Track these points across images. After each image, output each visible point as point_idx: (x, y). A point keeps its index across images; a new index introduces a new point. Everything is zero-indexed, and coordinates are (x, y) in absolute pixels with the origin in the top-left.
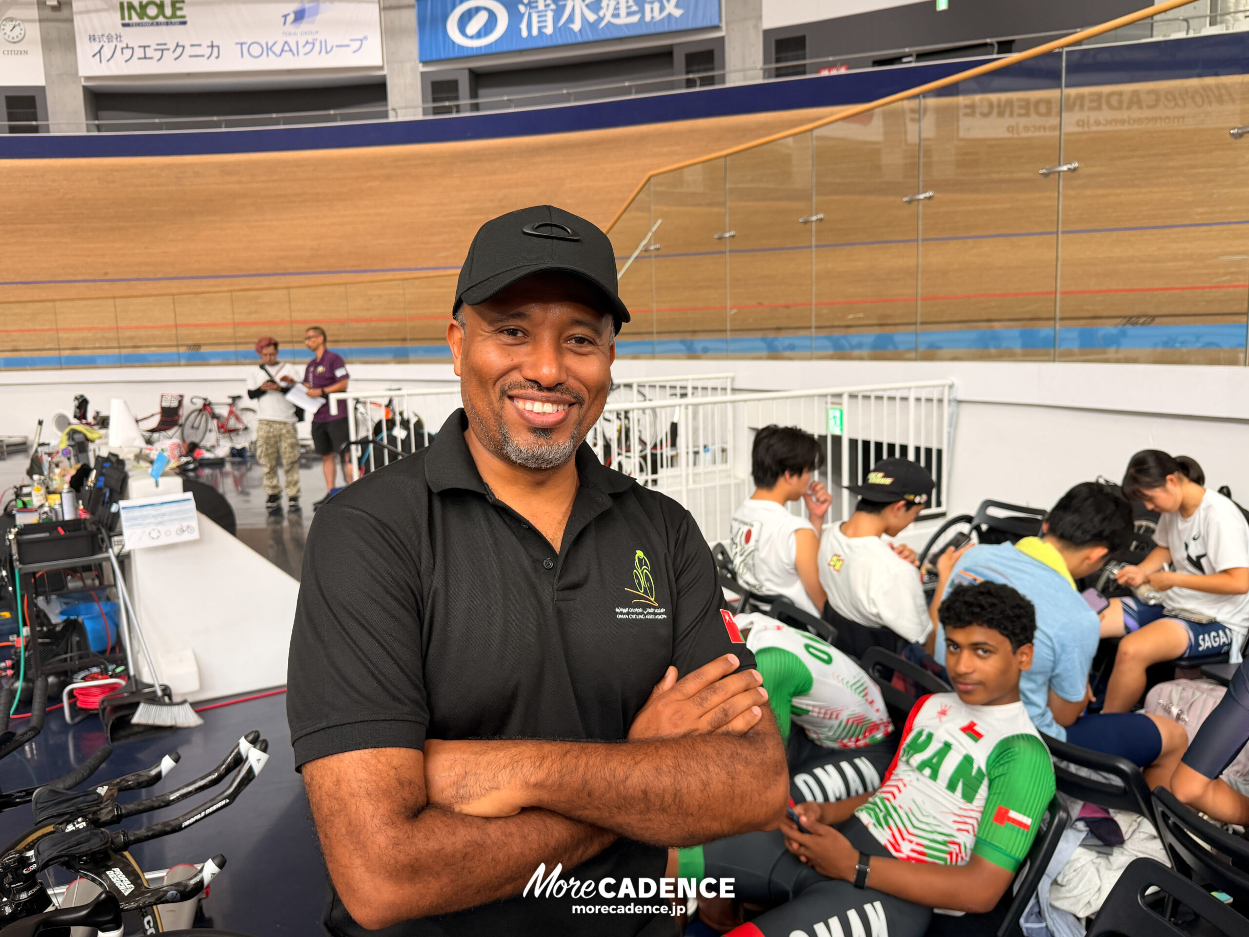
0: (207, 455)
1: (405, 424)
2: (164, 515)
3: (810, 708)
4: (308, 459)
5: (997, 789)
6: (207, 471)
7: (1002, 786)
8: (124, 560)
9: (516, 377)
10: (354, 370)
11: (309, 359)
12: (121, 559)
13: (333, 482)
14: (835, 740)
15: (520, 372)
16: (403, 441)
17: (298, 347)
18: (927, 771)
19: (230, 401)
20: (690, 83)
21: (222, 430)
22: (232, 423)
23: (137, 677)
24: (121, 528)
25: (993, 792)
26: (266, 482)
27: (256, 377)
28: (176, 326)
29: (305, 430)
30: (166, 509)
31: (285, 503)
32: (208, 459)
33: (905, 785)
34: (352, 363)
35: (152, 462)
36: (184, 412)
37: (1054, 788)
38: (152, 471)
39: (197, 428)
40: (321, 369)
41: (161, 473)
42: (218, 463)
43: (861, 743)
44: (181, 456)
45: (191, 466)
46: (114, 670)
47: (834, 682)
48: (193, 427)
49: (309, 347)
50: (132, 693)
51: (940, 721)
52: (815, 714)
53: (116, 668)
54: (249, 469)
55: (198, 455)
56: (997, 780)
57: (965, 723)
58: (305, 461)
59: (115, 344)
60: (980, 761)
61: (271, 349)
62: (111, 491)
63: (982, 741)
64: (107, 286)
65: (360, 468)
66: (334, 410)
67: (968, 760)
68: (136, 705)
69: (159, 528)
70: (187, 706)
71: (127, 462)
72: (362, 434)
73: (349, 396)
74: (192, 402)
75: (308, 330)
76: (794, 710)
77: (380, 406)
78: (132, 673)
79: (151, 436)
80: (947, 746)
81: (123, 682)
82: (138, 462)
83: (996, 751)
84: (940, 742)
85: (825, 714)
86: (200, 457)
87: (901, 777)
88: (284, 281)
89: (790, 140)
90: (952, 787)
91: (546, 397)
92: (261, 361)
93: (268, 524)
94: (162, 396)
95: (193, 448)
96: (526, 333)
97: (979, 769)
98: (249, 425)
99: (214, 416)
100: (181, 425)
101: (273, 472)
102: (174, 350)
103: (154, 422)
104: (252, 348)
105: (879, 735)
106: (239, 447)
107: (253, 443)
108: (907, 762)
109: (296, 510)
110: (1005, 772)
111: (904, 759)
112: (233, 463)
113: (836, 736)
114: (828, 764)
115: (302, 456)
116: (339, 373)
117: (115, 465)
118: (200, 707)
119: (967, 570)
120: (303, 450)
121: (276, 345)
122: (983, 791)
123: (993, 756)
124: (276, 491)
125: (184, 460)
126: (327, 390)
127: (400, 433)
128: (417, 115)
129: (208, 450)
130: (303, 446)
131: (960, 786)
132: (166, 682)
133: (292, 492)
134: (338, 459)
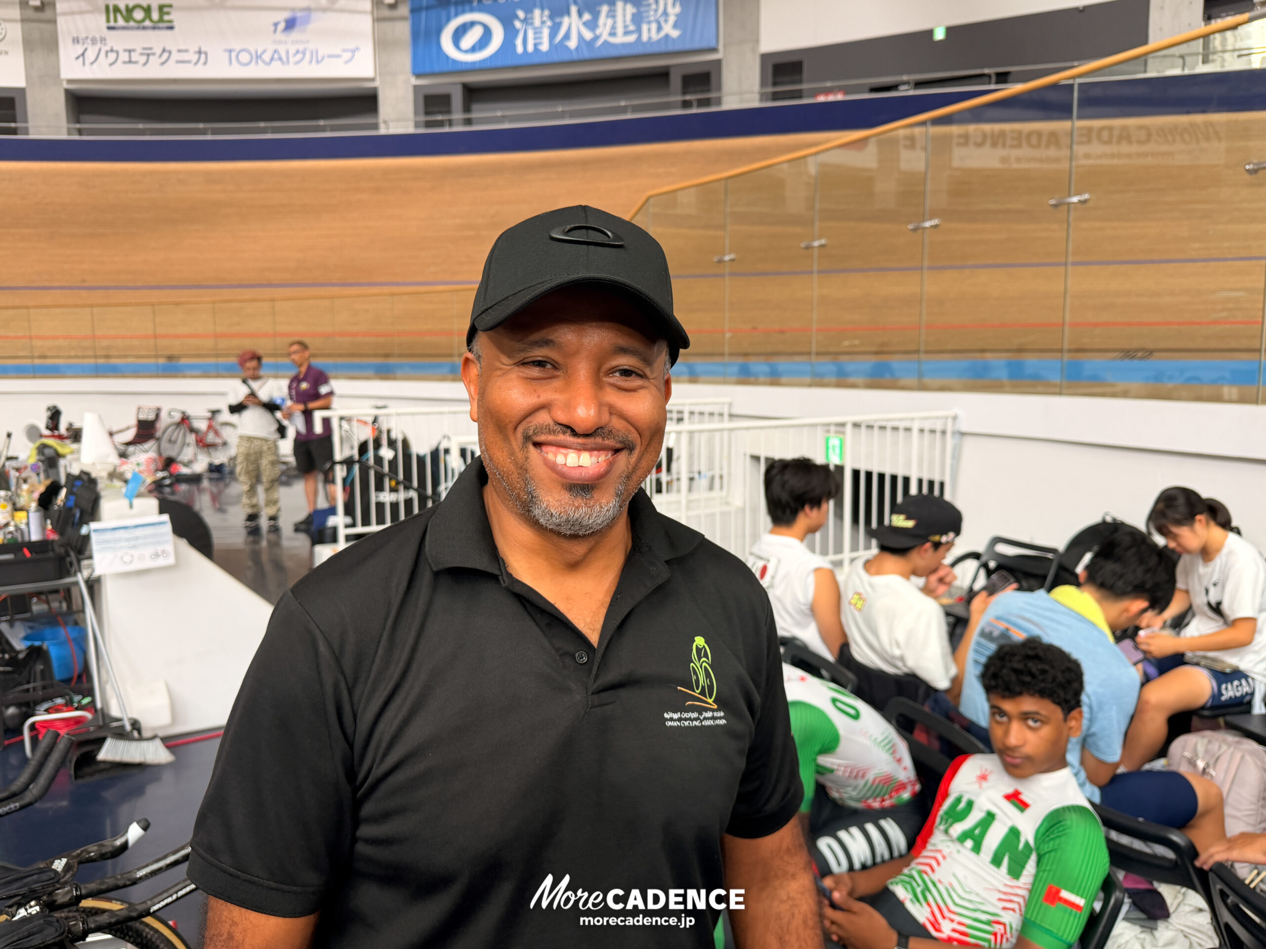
0: (184, 470)
1: (392, 444)
2: (137, 538)
3: (835, 767)
4: (289, 477)
5: (1047, 865)
6: (183, 487)
7: (1053, 863)
8: (94, 585)
9: (543, 418)
10: (337, 385)
11: (293, 373)
12: (90, 583)
13: (315, 502)
14: (858, 800)
15: (549, 411)
16: (390, 462)
17: (281, 361)
18: (969, 843)
19: (209, 415)
20: (686, 104)
21: (201, 444)
22: (211, 438)
23: (106, 710)
24: (91, 550)
25: (1043, 868)
26: (245, 500)
27: (236, 391)
28: (155, 337)
29: (286, 447)
30: (139, 532)
31: (264, 523)
32: (185, 475)
33: (944, 857)
34: (336, 378)
35: (126, 481)
36: (161, 425)
37: (1108, 865)
38: (126, 492)
39: (175, 442)
40: (304, 386)
41: (136, 493)
42: (195, 479)
43: (887, 803)
44: (157, 470)
45: (168, 482)
46: (79, 702)
47: (862, 740)
48: (170, 441)
49: (293, 361)
50: (100, 728)
51: (981, 787)
52: (840, 773)
53: (83, 698)
54: (227, 486)
55: (174, 469)
56: (1047, 856)
57: (1010, 791)
58: (286, 478)
59: (91, 353)
60: (1028, 834)
61: (253, 363)
62: (82, 513)
63: (1028, 811)
64: (84, 293)
65: (344, 489)
66: (318, 428)
67: (1014, 833)
68: (101, 741)
69: (132, 552)
70: (158, 743)
71: (99, 481)
72: (347, 453)
73: (333, 414)
74: (169, 414)
75: (292, 344)
76: (820, 769)
77: (365, 423)
78: (99, 705)
79: (126, 450)
80: (990, 817)
81: (88, 715)
82: (111, 480)
83: (1045, 824)
84: (981, 811)
85: (851, 772)
86: (176, 472)
87: (940, 847)
88: (268, 292)
89: (785, 166)
90: (996, 861)
91: (582, 444)
92: (244, 375)
93: (246, 543)
94: (139, 409)
95: (169, 463)
96: (556, 366)
97: (1027, 844)
98: (229, 440)
99: (192, 430)
100: (158, 439)
101: (252, 491)
102: (153, 361)
103: (130, 435)
104: (234, 360)
105: (906, 795)
106: (217, 462)
107: (233, 459)
108: (946, 832)
109: (275, 530)
110: (1055, 847)
111: (942, 827)
112: (211, 479)
113: (860, 796)
114: (851, 825)
115: (283, 473)
116: (324, 390)
117: (87, 484)
118: (171, 742)
119: (999, 618)
120: (284, 467)
121: (259, 359)
122: (1031, 867)
123: (1043, 830)
124: (255, 510)
125: (160, 475)
126: (311, 405)
127: (387, 453)
128: (407, 128)
129: (186, 465)
130: (284, 463)
131: (1006, 861)
132: (135, 716)
133: (271, 511)
134: (321, 477)
